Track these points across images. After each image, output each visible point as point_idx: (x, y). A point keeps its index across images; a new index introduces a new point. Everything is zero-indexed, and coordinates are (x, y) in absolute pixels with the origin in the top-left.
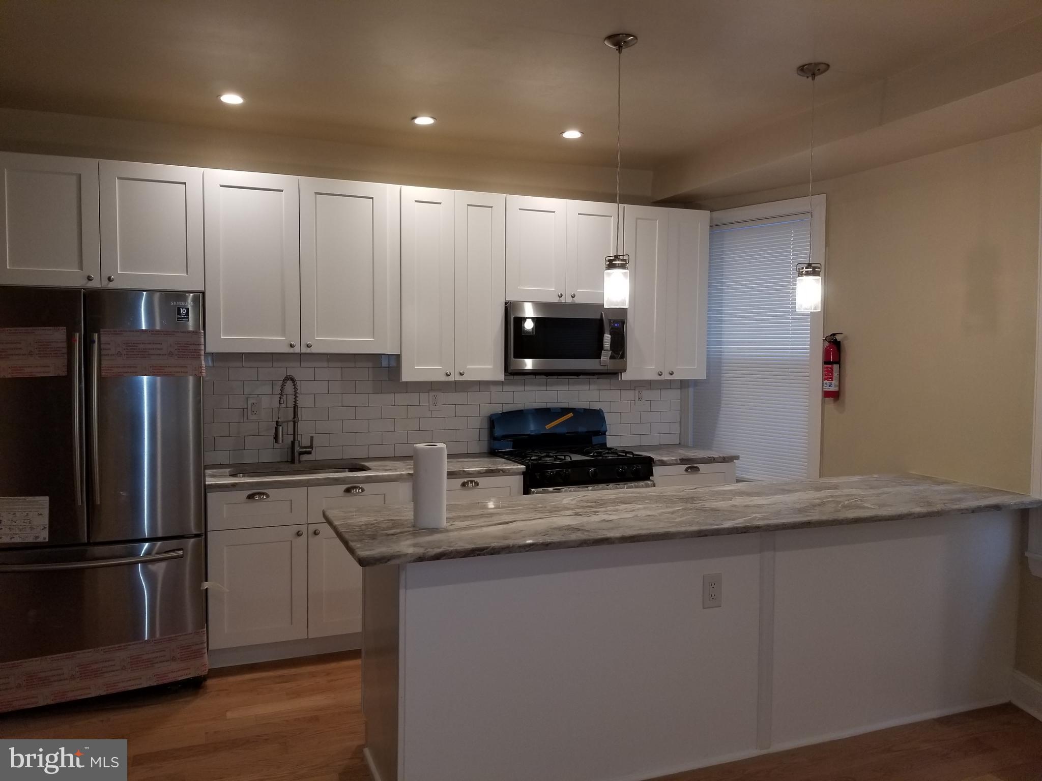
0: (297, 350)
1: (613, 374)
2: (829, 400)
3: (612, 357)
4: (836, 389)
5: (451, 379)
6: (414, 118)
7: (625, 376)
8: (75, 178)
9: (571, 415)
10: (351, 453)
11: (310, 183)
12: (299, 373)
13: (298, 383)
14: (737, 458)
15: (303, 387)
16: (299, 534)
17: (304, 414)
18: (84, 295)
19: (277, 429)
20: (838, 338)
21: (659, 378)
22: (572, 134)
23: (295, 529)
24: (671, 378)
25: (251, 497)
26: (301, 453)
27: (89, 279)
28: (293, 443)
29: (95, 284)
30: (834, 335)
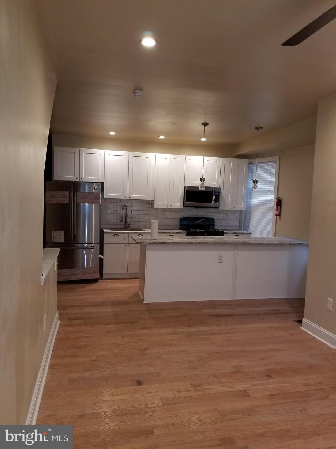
0: (127, 198)
1: (217, 208)
2: (278, 217)
3: (215, 203)
4: (279, 214)
5: (168, 207)
6: (159, 137)
7: (220, 208)
8: (74, 153)
9: (204, 219)
10: (140, 227)
11: (131, 154)
12: (127, 205)
13: (127, 207)
14: (252, 233)
15: (129, 208)
16: (126, 246)
17: (128, 216)
18: (73, 184)
19: (121, 219)
20: (280, 198)
21: (230, 209)
22: (203, 139)
23: (125, 244)
24: (234, 209)
25: (114, 235)
26: (127, 226)
27: (77, 179)
28: (125, 223)
29: (78, 180)
30: (279, 198)
